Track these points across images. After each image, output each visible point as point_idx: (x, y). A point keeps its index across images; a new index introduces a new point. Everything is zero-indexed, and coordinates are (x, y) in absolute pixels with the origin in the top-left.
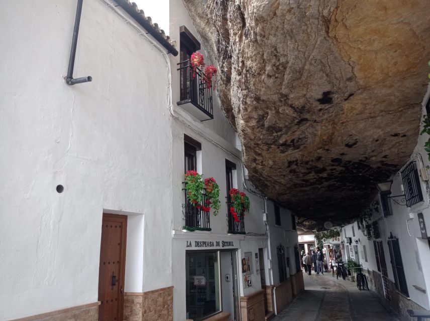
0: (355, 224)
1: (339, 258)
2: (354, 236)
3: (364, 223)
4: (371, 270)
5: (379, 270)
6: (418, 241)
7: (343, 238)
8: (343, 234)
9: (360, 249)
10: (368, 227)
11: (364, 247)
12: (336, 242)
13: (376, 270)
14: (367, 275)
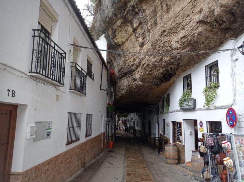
0: (135, 114)
1: (126, 125)
2: (134, 117)
3: (139, 114)
4: (139, 130)
5: (142, 129)
6: (156, 123)
7: (129, 118)
8: (129, 116)
9: (136, 122)
10: (141, 116)
11: (138, 122)
12: (126, 119)
13: (141, 130)
14: (137, 131)
